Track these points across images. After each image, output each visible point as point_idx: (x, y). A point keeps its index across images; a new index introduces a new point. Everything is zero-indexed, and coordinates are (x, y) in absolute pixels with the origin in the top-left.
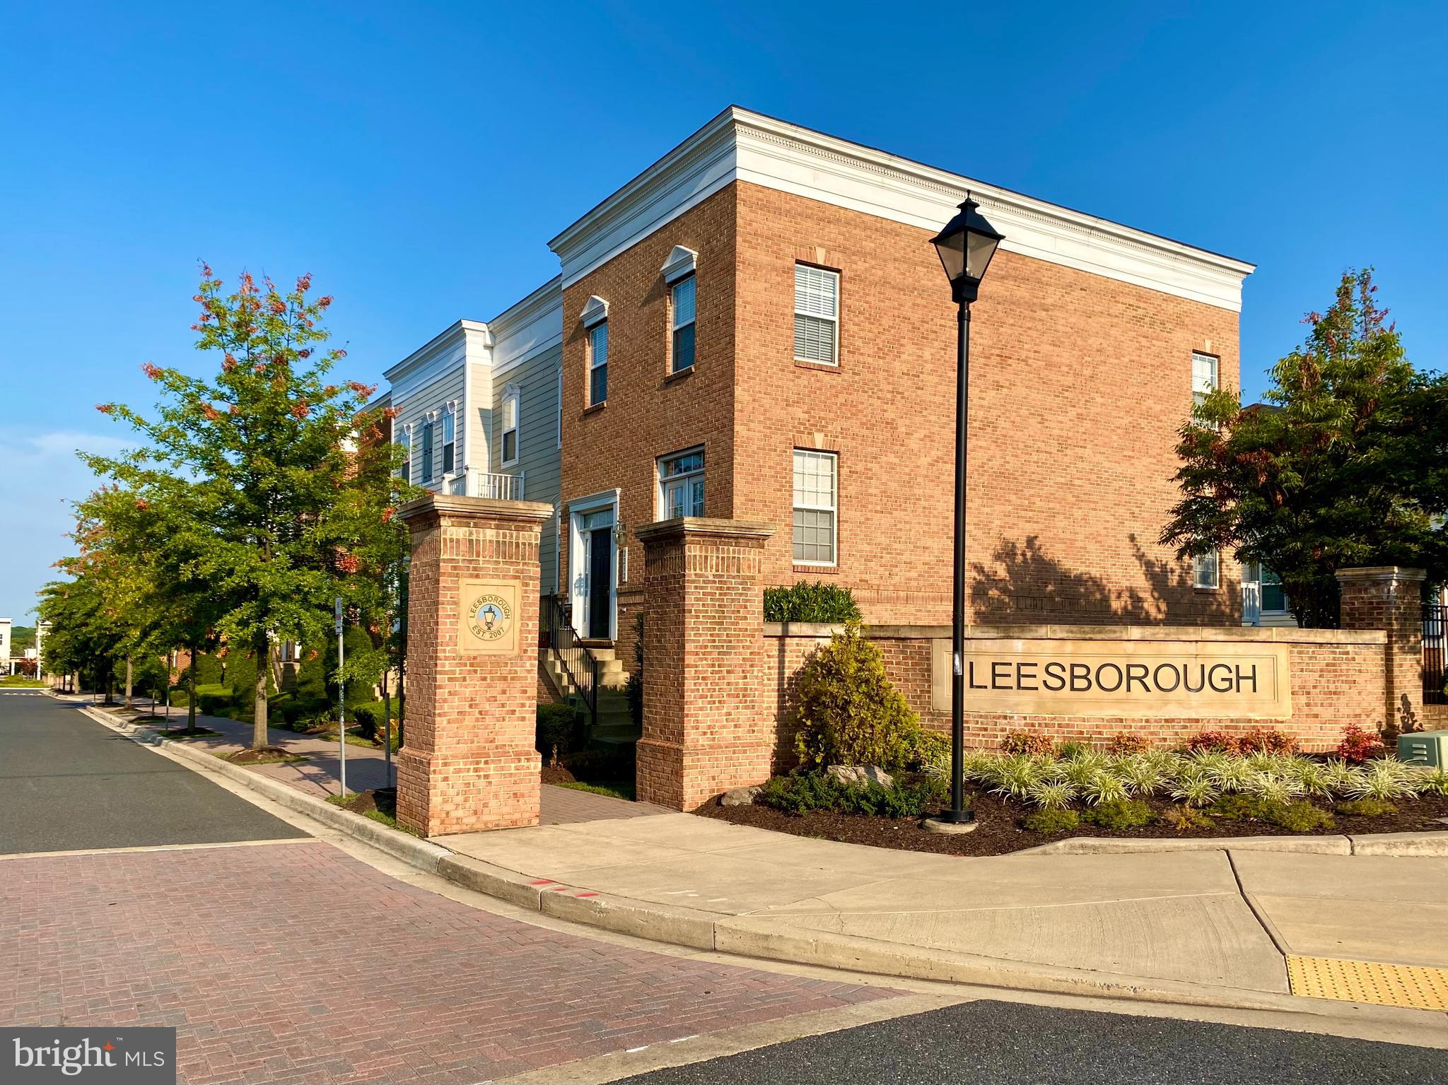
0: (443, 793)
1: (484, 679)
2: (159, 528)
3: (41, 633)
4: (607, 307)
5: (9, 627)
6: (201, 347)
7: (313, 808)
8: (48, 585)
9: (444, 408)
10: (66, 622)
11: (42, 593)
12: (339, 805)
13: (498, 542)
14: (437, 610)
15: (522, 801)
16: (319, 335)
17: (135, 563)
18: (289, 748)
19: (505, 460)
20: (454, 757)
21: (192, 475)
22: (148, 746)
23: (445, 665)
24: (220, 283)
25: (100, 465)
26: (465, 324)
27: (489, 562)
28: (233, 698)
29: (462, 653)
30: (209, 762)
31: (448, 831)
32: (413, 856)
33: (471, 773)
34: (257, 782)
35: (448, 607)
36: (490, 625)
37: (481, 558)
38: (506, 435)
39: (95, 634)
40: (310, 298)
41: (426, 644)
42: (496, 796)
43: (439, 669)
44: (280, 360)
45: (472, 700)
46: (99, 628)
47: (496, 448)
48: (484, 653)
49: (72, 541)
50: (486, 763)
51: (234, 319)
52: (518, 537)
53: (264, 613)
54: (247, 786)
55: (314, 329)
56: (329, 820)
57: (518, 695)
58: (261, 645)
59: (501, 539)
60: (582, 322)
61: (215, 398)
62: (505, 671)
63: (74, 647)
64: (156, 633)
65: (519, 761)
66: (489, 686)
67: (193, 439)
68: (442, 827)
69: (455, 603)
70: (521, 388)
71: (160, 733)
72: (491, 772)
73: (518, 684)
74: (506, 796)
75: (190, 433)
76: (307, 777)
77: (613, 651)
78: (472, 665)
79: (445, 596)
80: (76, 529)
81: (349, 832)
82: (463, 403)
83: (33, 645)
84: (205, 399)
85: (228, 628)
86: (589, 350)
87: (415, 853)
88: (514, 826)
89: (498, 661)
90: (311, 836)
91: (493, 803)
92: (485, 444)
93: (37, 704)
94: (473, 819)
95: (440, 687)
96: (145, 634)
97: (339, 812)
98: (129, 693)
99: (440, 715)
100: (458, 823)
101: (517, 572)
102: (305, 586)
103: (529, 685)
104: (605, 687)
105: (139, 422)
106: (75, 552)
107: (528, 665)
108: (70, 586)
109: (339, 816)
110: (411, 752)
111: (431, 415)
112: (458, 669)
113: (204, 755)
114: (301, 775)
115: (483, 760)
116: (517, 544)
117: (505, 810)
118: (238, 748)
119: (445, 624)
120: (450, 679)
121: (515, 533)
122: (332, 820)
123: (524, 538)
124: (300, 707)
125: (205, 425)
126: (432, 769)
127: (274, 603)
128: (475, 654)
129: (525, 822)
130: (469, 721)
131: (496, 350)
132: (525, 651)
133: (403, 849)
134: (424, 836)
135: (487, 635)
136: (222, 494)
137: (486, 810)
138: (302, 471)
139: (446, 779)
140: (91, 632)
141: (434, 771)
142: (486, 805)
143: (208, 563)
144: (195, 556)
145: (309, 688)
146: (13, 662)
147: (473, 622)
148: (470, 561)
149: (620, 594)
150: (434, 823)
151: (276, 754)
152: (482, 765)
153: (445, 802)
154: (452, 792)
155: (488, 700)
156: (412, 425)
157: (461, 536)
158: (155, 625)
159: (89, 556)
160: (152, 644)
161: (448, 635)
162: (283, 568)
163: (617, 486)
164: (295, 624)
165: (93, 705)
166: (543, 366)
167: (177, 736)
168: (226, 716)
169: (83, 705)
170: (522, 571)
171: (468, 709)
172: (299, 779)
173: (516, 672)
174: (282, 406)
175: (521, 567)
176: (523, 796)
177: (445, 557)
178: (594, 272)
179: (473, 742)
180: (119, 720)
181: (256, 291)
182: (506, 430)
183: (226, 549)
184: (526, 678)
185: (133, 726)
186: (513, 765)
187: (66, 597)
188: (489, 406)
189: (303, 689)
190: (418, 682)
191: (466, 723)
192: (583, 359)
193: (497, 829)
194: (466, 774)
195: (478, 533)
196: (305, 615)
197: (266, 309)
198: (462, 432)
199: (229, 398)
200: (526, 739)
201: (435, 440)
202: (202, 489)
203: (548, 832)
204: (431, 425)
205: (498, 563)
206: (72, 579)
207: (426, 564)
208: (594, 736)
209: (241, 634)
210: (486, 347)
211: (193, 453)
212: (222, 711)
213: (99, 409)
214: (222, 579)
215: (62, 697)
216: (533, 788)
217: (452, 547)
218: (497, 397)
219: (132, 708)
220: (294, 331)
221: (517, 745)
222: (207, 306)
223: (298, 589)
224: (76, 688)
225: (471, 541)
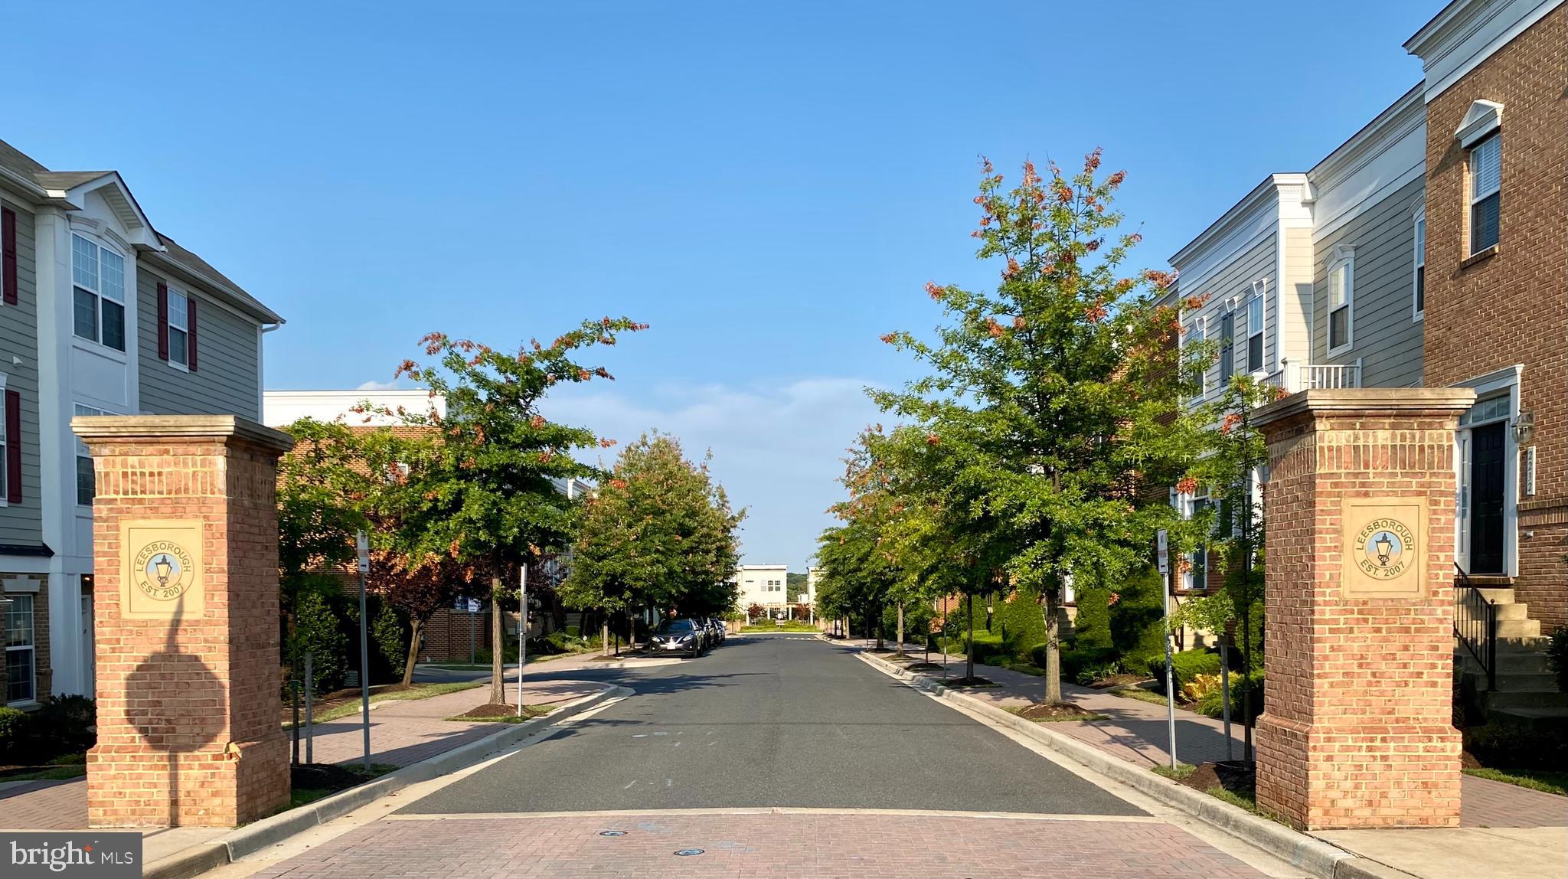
0: (1326, 776)
1: (1378, 630)
2: (948, 463)
3: (813, 579)
4: (1499, 112)
5: (785, 572)
6: (982, 255)
7: (1139, 780)
8: (826, 531)
9: (1249, 291)
10: (841, 568)
11: (821, 540)
12: (1170, 777)
13: (1394, 447)
14: (1312, 541)
15: (1434, 793)
16: (1109, 221)
17: (922, 503)
18: (1080, 703)
19: (1333, 346)
20: (1340, 730)
21: (973, 401)
22: (931, 695)
23: (1324, 612)
24: (1001, 178)
25: (886, 401)
26: (1278, 179)
27: (1382, 474)
28: (1003, 645)
29: (1348, 596)
30: (1000, 717)
31: (1335, 824)
32: (1294, 853)
33: (1364, 753)
34: (1062, 743)
35: (1328, 536)
36: (1384, 559)
37: (1371, 470)
38: (1333, 314)
39: (869, 580)
40: (1100, 177)
41: (1296, 586)
42: (1398, 784)
43: (1316, 617)
44: (1068, 258)
45: (1362, 657)
46: (873, 572)
47: (1320, 333)
48: (1376, 596)
49: (842, 485)
50: (1384, 740)
51: (1016, 218)
52: (1422, 438)
53: (1058, 551)
54: (1049, 746)
55: (1105, 214)
56: (1164, 796)
57: (1425, 652)
58: (1052, 588)
59: (1398, 443)
60: (1458, 141)
61: (997, 313)
62: (1407, 620)
63: (848, 592)
64: (934, 577)
65: (1430, 740)
66: (1386, 640)
67: (974, 362)
68: (1326, 818)
69: (1336, 531)
70: (1356, 249)
71: (938, 681)
72: (1391, 753)
73: (1426, 638)
74: (1413, 785)
75: (970, 355)
76: (1116, 739)
77: (1511, 591)
78: (1360, 612)
79: (1323, 523)
80: (846, 473)
81: (1193, 813)
82: (1275, 280)
83: (805, 591)
84: (986, 314)
85: (1020, 569)
86: (1468, 178)
87: (1295, 850)
88: (1423, 825)
89: (1396, 607)
90: (1149, 815)
91: (1394, 793)
92: (1305, 329)
93: (813, 648)
94: (1367, 812)
95: (1319, 640)
96: (923, 579)
97: (1173, 786)
98: (900, 639)
99: (1319, 676)
100: (1346, 816)
101: (1422, 486)
102: (1104, 519)
103: (1441, 640)
104: (1504, 640)
105: (922, 350)
106: (846, 496)
107: (1439, 611)
108: (845, 532)
109: (1177, 792)
110: (1276, 721)
111: (1232, 302)
112: (1342, 617)
113: (992, 708)
114: (1108, 738)
115: (1379, 736)
116: (1422, 449)
117: (1411, 803)
118: (1023, 702)
119: (1324, 558)
120: (1332, 631)
121: (1418, 433)
122: (1166, 796)
123: (1431, 438)
124: (1083, 657)
125: (987, 344)
126: (1311, 744)
127: (1071, 540)
128: (1365, 597)
129: (1440, 822)
130: (1358, 685)
131: (1317, 205)
132: (1436, 593)
133: (1276, 843)
134: (1302, 828)
135: (1381, 573)
136: (1011, 420)
137: (1384, 802)
138: (1097, 386)
139: (1329, 758)
140: (865, 577)
141: (1315, 748)
142: (1384, 795)
143: (998, 499)
144: (984, 492)
145: (1088, 635)
146: (790, 607)
147: (1361, 556)
148: (1356, 475)
149: (1522, 512)
150: (1315, 814)
151: (1071, 710)
152: (1378, 743)
153: (1329, 787)
154: (1337, 775)
155: (1384, 658)
156: (1205, 318)
157: (1343, 443)
158: (933, 569)
159: (859, 500)
160: (930, 588)
161: (1327, 574)
162: (1076, 500)
163: (1516, 361)
164: (1094, 564)
165: (866, 650)
166: (1389, 215)
167: (958, 685)
168: (997, 665)
169: (858, 650)
170: (1430, 485)
171: (1356, 670)
172: (1108, 742)
173: (1422, 622)
174: (1074, 310)
175: (1427, 478)
176: (1436, 786)
177: (1322, 471)
178: (1477, 68)
179: (1364, 712)
180: (895, 667)
181: (1038, 180)
182: (1333, 308)
183: (1015, 481)
184: (1437, 630)
185: (910, 674)
186: (1421, 745)
187: (842, 542)
188: (1309, 279)
189: (1082, 636)
190: (1284, 635)
191: (1355, 687)
192: (1458, 192)
193: (1400, 827)
194: (1356, 753)
195: (1366, 437)
196: (1106, 554)
197: (1051, 198)
198: (1273, 318)
199: (1011, 310)
200: (1438, 711)
201: (1236, 332)
202: (989, 416)
203: (1476, 837)
204: (1231, 315)
205: (1395, 475)
206: (844, 524)
207: (1292, 483)
208: (1493, 706)
209: (1031, 576)
210: (1305, 204)
211: (975, 377)
212: (993, 659)
213: (884, 339)
214: (1013, 515)
215: (835, 642)
216: (1450, 776)
217: (1331, 458)
218: (1321, 266)
219: (902, 655)
220: (1081, 220)
221: (1425, 719)
222: (988, 208)
223: (1097, 524)
224: (847, 633)
225: (1356, 448)
